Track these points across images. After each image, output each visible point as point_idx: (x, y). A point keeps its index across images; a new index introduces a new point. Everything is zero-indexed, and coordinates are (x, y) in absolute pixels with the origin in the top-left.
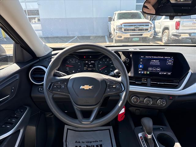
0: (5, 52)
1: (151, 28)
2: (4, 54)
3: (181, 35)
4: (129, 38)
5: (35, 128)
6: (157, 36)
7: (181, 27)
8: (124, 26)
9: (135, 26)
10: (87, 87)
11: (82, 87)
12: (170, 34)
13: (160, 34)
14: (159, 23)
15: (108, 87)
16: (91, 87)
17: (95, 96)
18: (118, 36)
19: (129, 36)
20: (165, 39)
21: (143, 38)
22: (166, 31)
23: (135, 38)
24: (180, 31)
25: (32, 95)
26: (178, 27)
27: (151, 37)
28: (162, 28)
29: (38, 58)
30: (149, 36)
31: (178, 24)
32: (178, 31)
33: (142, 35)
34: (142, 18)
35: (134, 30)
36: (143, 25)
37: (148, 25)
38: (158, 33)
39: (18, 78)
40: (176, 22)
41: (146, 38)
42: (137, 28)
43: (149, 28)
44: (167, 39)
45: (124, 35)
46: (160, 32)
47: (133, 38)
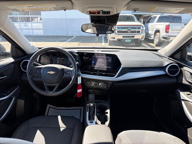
0: (5, 50)
1: (142, 30)
2: (5, 51)
3: (170, 38)
4: (122, 40)
5: (24, 101)
6: (149, 38)
7: (170, 31)
8: (118, 28)
9: (127, 28)
10: (52, 72)
11: (48, 72)
12: (161, 36)
13: (153, 36)
14: (152, 26)
15: (65, 73)
16: (54, 73)
17: (56, 78)
18: (112, 37)
19: (122, 38)
20: (156, 41)
21: (135, 39)
22: (158, 33)
23: (127, 40)
24: (169, 34)
25: (22, 78)
26: (168, 30)
27: (142, 39)
28: (154, 31)
29: (28, 55)
30: (140, 38)
31: (167, 28)
32: (167, 34)
33: (134, 37)
34: (136, 21)
35: (127, 32)
36: (136, 28)
37: (140, 28)
38: (151, 36)
39: (12, 66)
40: (166, 26)
41: (137, 39)
42: (129, 30)
43: (141, 31)
44: (158, 41)
45: (117, 37)
46: (152, 35)
47: (126, 39)
